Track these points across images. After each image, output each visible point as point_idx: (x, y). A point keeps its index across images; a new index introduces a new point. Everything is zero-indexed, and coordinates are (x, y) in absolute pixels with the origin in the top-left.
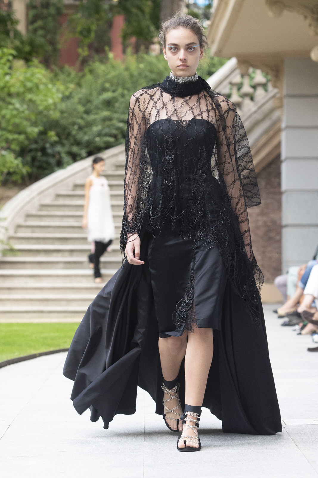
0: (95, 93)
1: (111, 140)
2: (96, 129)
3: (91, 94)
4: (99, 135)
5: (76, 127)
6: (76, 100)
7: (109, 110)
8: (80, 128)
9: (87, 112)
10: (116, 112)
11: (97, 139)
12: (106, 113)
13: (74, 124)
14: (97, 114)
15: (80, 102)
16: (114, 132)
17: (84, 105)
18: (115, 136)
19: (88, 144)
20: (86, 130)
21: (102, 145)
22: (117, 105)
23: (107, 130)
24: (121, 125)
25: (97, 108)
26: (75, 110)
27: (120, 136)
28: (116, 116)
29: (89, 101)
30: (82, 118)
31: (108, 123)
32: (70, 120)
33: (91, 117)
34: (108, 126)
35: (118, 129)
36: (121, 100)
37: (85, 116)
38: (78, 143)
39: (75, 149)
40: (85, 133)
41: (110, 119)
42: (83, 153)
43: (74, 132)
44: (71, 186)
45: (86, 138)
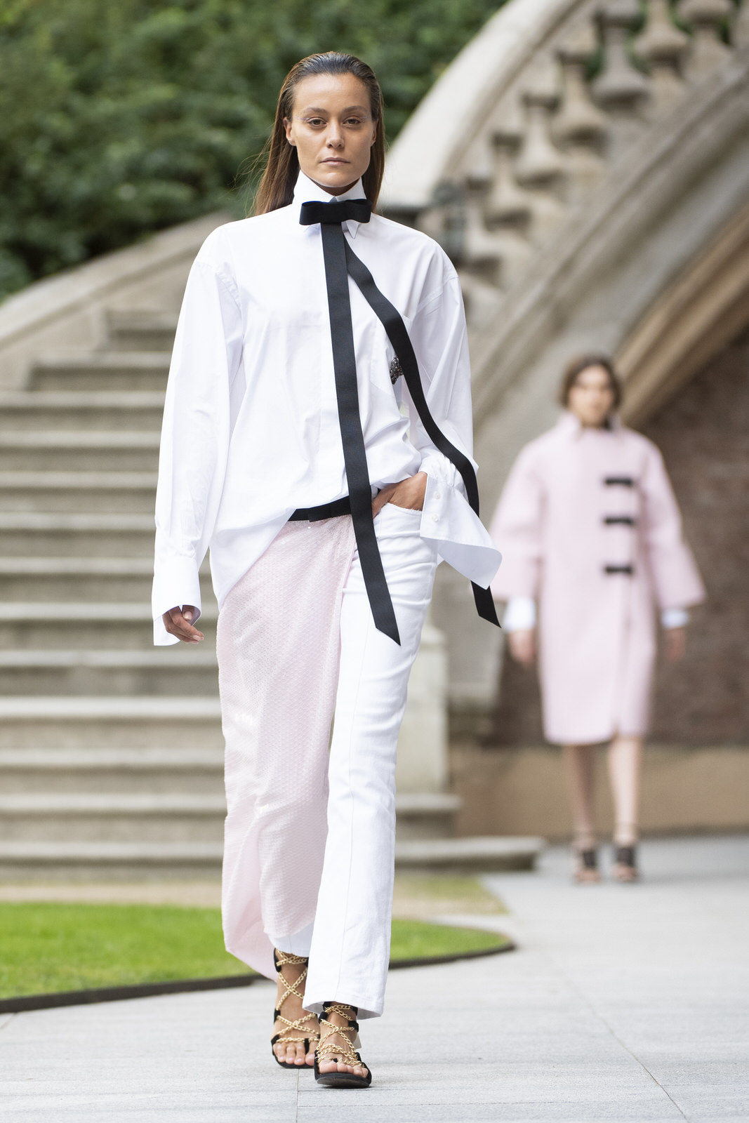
0: (115, 16)
1: (179, 193)
2: (118, 153)
3: (99, 18)
4: (134, 173)
5: (42, 145)
6: (42, 39)
7: (171, 80)
8: (60, 149)
9: (87, 87)
10: (197, 87)
11: (126, 193)
12: (160, 93)
13: (34, 132)
14: (122, 93)
15: (60, 46)
16: (190, 162)
17: (73, 60)
18: (193, 180)
19: (91, 210)
20: (81, 155)
21: (145, 215)
22: (201, 60)
23: (158, 159)
24: (219, 138)
25: (126, 72)
26: (40, 77)
27: (212, 181)
28: (198, 101)
29: (94, 46)
30: (66, 110)
31: (166, 130)
32: (20, 119)
33: (104, 107)
34: (168, 143)
35: (207, 151)
36: (218, 39)
37: (77, 102)
38: (49, 208)
39: (37, 231)
40: (78, 168)
41: (173, 114)
42: (71, 244)
43: (33, 166)
44: (20, 373)
45: (82, 187)
